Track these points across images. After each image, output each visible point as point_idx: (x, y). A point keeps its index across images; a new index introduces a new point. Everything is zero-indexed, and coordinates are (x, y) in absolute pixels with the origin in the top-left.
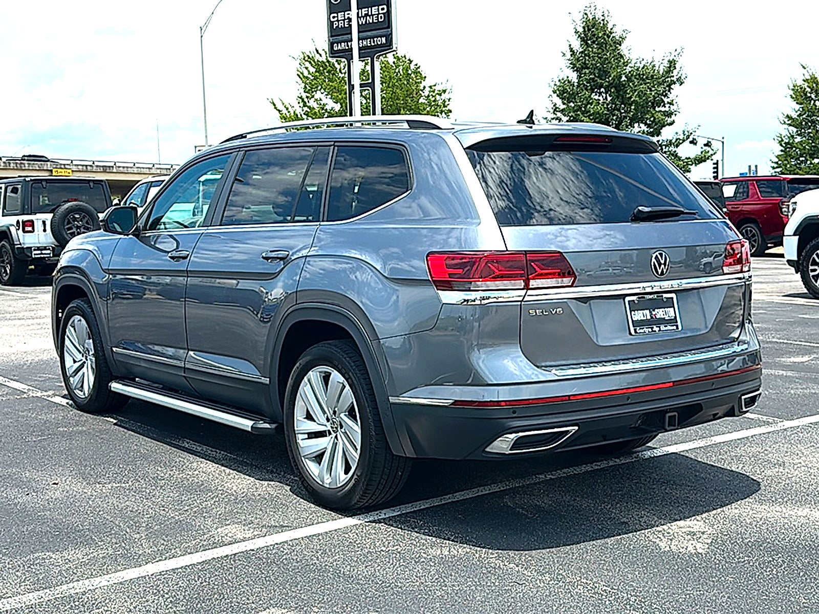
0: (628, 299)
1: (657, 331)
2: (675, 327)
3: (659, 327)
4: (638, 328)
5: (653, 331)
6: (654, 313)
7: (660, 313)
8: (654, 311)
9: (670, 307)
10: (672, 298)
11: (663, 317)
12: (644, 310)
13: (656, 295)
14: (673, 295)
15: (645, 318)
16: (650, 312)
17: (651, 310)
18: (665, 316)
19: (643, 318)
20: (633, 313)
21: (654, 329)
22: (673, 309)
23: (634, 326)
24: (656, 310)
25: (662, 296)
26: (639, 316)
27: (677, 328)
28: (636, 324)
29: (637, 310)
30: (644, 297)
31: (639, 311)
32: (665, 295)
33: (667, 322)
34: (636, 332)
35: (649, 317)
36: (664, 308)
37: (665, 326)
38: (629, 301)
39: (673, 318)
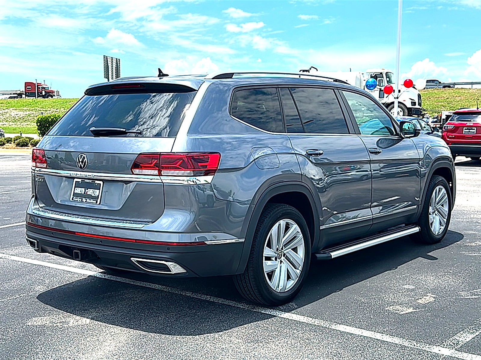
0: (76, 180)
1: (84, 202)
2: (95, 202)
3: (86, 200)
4: (75, 197)
5: (82, 201)
6: (87, 191)
7: (90, 192)
8: (87, 189)
9: (97, 189)
10: (100, 184)
11: (91, 194)
12: (82, 188)
13: (91, 181)
14: (101, 183)
15: (81, 193)
16: (85, 190)
17: (86, 189)
18: (92, 194)
19: (80, 193)
20: (76, 188)
21: (83, 200)
22: (99, 190)
23: (73, 196)
24: (89, 189)
25: (95, 182)
26: (78, 191)
27: (97, 203)
28: (75, 195)
29: (79, 187)
30: (84, 181)
31: (79, 188)
32: (96, 182)
33: (92, 197)
34: (73, 199)
35: (83, 193)
36: (94, 189)
37: (90, 200)
38: (76, 182)
39: (97, 196)
